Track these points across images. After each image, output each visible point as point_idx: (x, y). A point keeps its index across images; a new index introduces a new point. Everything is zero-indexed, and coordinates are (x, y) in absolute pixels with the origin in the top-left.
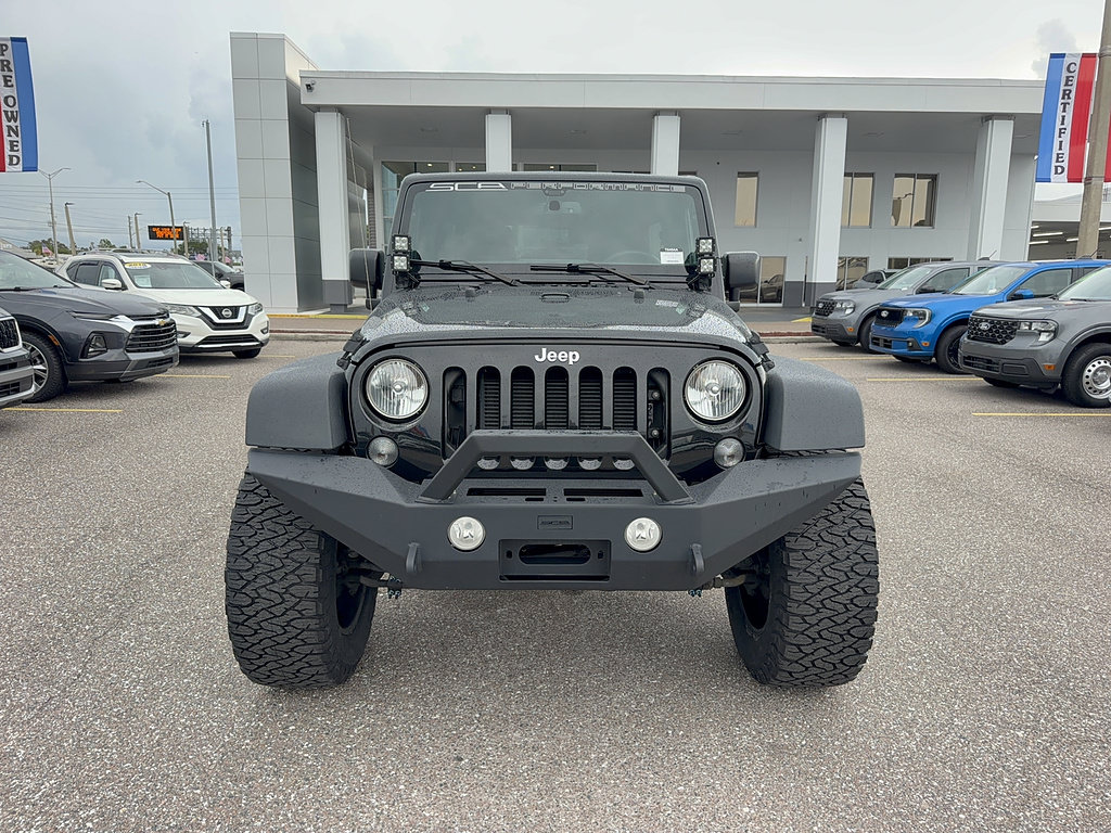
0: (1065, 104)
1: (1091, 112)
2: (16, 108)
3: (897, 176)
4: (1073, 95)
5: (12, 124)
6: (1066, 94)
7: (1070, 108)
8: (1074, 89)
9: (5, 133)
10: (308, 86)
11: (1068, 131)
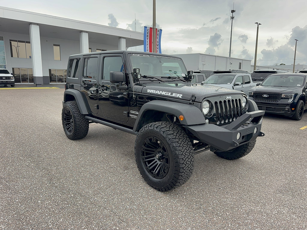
0: (147, 38)
1: (152, 41)
3: (97, 49)
4: (149, 36)
6: (148, 36)
7: (148, 39)
8: (149, 35)
11: (149, 44)
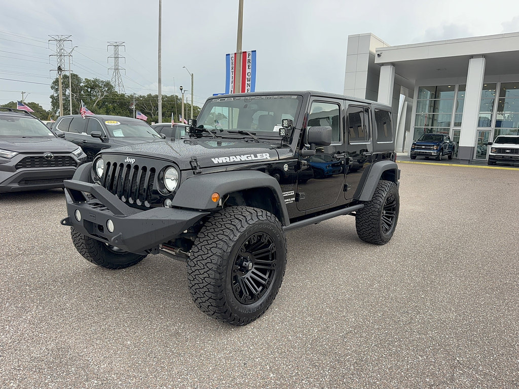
2: (250, 77)
5: (249, 83)
9: (246, 86)
10: (378, 55)
